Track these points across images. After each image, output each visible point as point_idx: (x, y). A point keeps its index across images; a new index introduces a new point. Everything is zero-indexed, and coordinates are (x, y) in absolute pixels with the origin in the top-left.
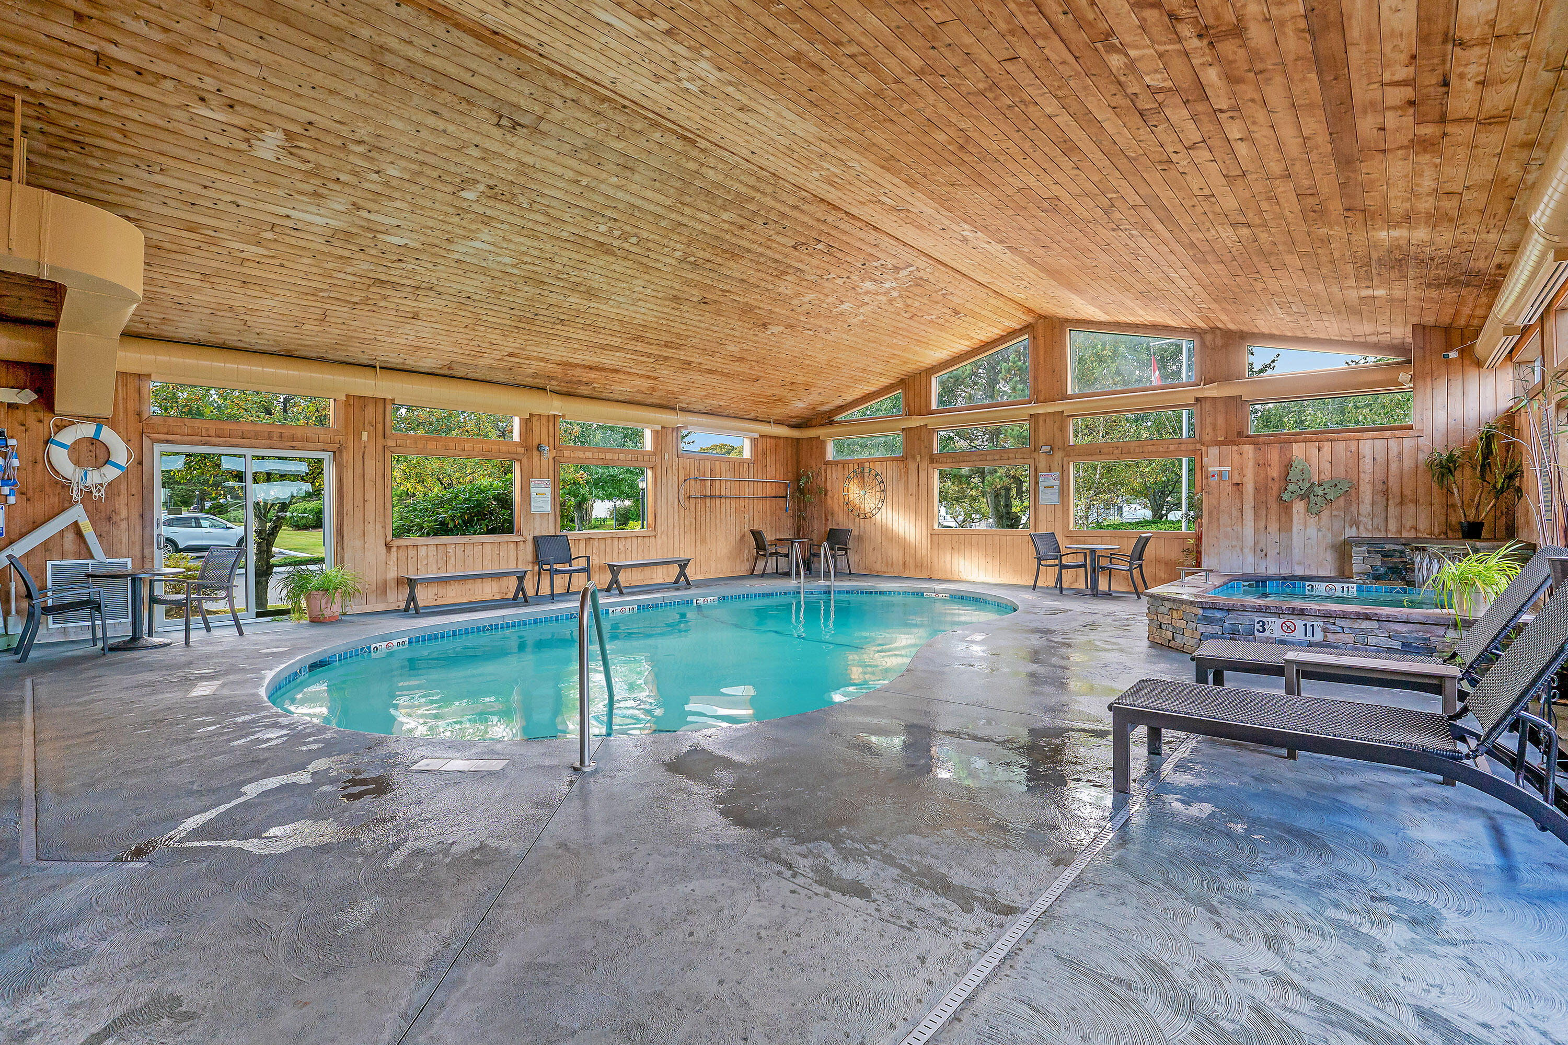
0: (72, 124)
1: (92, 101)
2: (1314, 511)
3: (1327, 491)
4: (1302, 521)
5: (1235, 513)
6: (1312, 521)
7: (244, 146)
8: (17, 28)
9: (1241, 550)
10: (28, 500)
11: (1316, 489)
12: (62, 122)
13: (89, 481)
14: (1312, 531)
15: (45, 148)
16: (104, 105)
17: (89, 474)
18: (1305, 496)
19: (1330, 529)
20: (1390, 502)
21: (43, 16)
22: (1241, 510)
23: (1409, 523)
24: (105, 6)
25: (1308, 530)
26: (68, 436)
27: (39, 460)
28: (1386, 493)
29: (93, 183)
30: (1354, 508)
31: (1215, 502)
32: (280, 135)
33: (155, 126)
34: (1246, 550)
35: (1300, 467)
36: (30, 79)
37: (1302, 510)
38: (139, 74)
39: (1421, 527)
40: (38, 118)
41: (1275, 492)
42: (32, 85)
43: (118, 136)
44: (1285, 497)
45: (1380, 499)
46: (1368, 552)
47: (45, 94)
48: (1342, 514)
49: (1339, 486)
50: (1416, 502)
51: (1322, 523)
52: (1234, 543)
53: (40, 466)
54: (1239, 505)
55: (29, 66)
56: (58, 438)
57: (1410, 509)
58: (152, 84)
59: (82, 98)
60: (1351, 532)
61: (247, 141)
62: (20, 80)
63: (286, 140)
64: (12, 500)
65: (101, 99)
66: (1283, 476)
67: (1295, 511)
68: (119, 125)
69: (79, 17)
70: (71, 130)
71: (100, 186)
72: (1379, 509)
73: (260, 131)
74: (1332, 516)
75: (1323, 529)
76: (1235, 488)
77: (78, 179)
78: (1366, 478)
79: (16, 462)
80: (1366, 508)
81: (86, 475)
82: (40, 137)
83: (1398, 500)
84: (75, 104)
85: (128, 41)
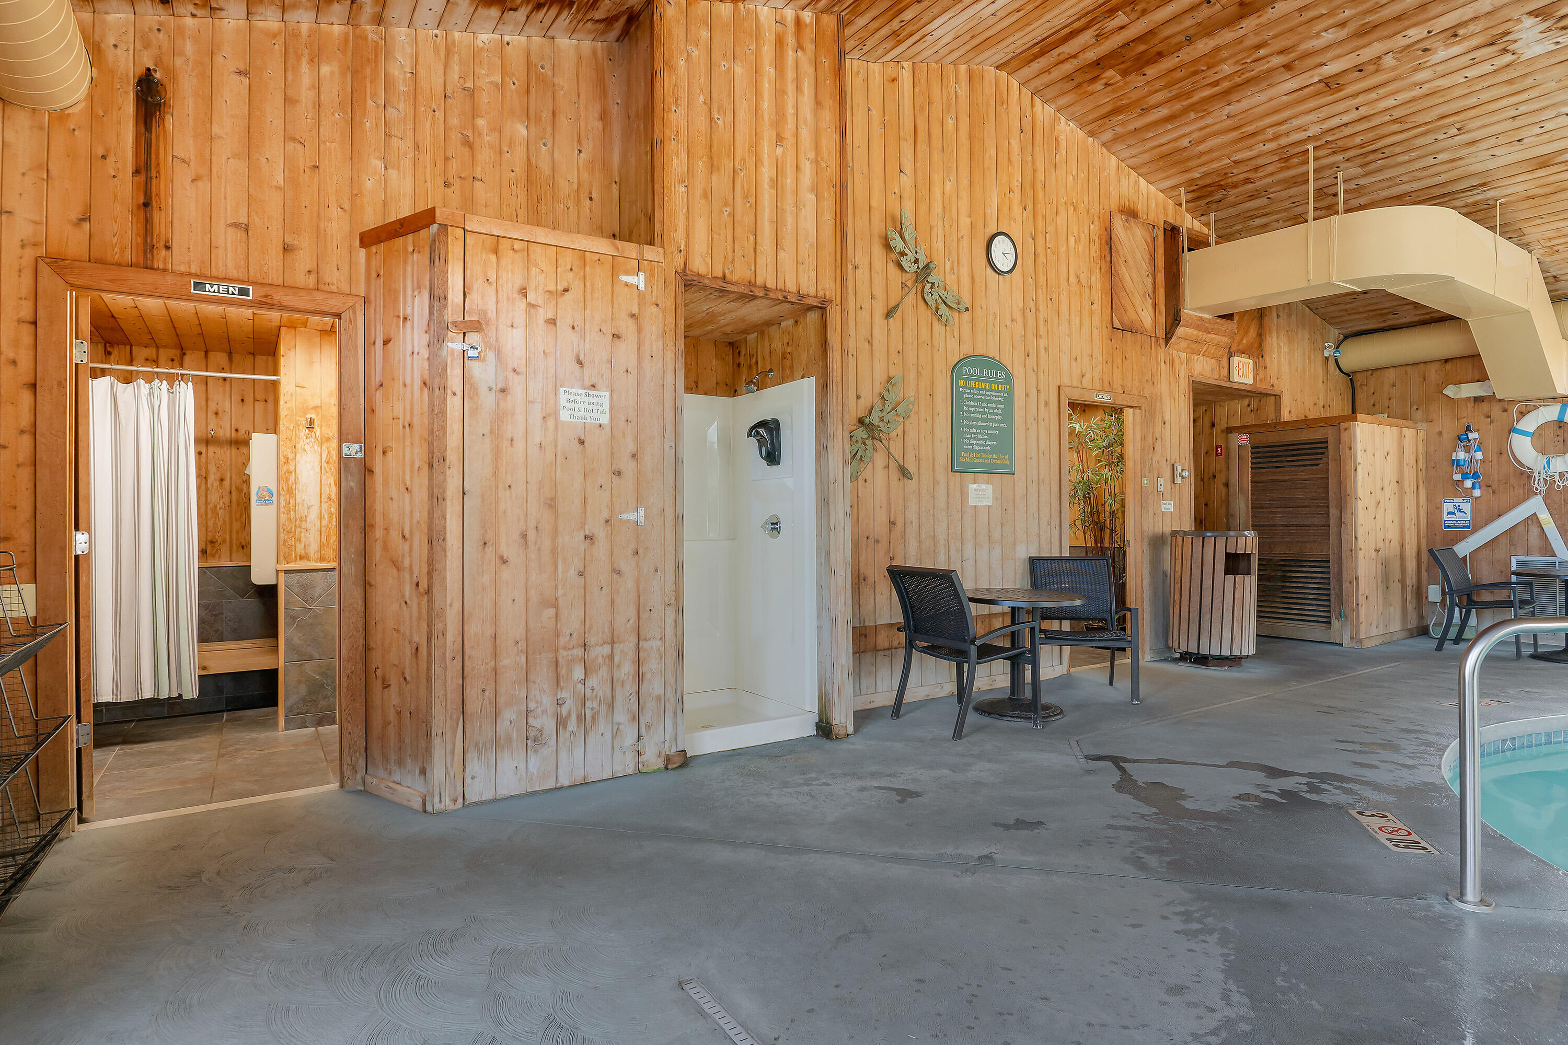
0: (1358, 140)
1: (1354, 115)
7: (1508, 58)
8: (1268, 104)
10: (1494, 492)
12: (1350, 145)
13: (1552, 470)
15: (1360, 171)
16: (1363, 111)
17: (1553, 461)
21: (1271, 86)
24: (1293, 46)
26: (1530, 423)
27: (1503, 452)
29: (1418, 174)
32: (1529, 21)
33: (1413, 100)
36: (1305, 130)
38: (1361, 71)
40: (1334, 153)
42: (1310, 133)
43: (1396, 127)
47: (1323, 133)
53: (1504, 457)
55: (1296, 123)
56: (1521, 426)
58: (1377, 71)
59: (1346, 118)
61: (1505, 51)
62: (1302, 136)
63: (1544, 20)
64: (1477, 493)
65: (1357, 109)
68: (1388, 118)
69: (1288, 67)
70: (1361, 146)
71: (1425, 173)
73: (1507, 33)
77: (1404, 178)
79: (1479, 455)
81: (1548, 463)
82: (1349, 164)
84: (1346, 125)
85: (1330, 55)
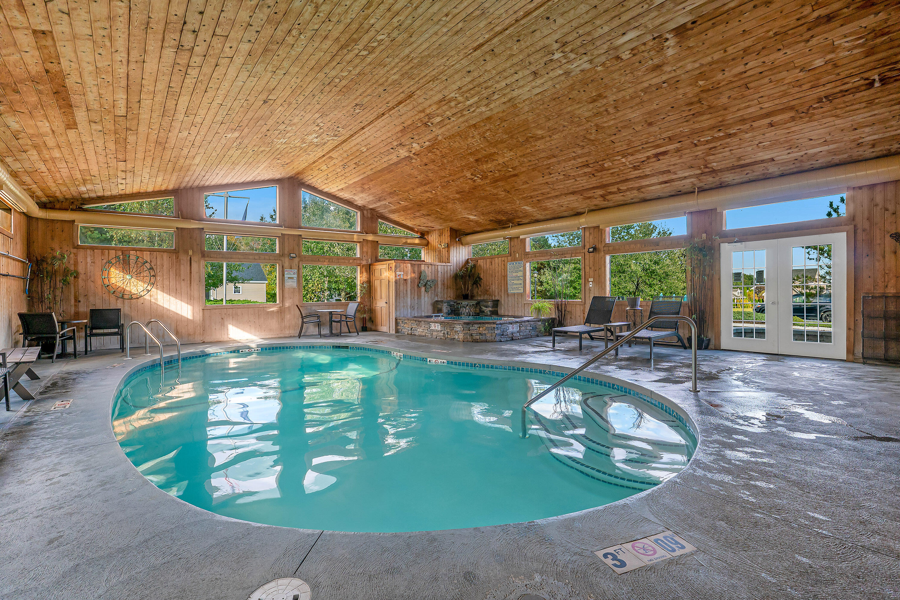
2: (427, 291)
3: (431, 283)
4: (424, 295)
5: (405, 292)
6: (427, 295)
11: (428, 282)
14: (427, 299)
18: (425, 285)
19: (432, 298)
22: (407, 290)
23: (449, 295)
25: (425, 298)
28: (444, 284)
30: (437, 290)
31: (398, 287)
34: (408, 307)
35: (424, 274)
37: (424, 291)
39: (452, 297)
41: (417, 285)
44: (420, 285)
45: (443, 287)
46: (447, 305)
48: (434, 292)
49: (434, 282)
50: (450, 288)
51: (429, 296)
52: (404, 304)
54: (406, 288)
57: (449, 290)
60: (437, 299)
66: (419, 277)
67: (422, 291)
72: (443, 290)
74: (431, 293)
75: (429, 298)
76: (405, 281)
78: (440, 279)
80: (439, 290)
83: (446, 287)
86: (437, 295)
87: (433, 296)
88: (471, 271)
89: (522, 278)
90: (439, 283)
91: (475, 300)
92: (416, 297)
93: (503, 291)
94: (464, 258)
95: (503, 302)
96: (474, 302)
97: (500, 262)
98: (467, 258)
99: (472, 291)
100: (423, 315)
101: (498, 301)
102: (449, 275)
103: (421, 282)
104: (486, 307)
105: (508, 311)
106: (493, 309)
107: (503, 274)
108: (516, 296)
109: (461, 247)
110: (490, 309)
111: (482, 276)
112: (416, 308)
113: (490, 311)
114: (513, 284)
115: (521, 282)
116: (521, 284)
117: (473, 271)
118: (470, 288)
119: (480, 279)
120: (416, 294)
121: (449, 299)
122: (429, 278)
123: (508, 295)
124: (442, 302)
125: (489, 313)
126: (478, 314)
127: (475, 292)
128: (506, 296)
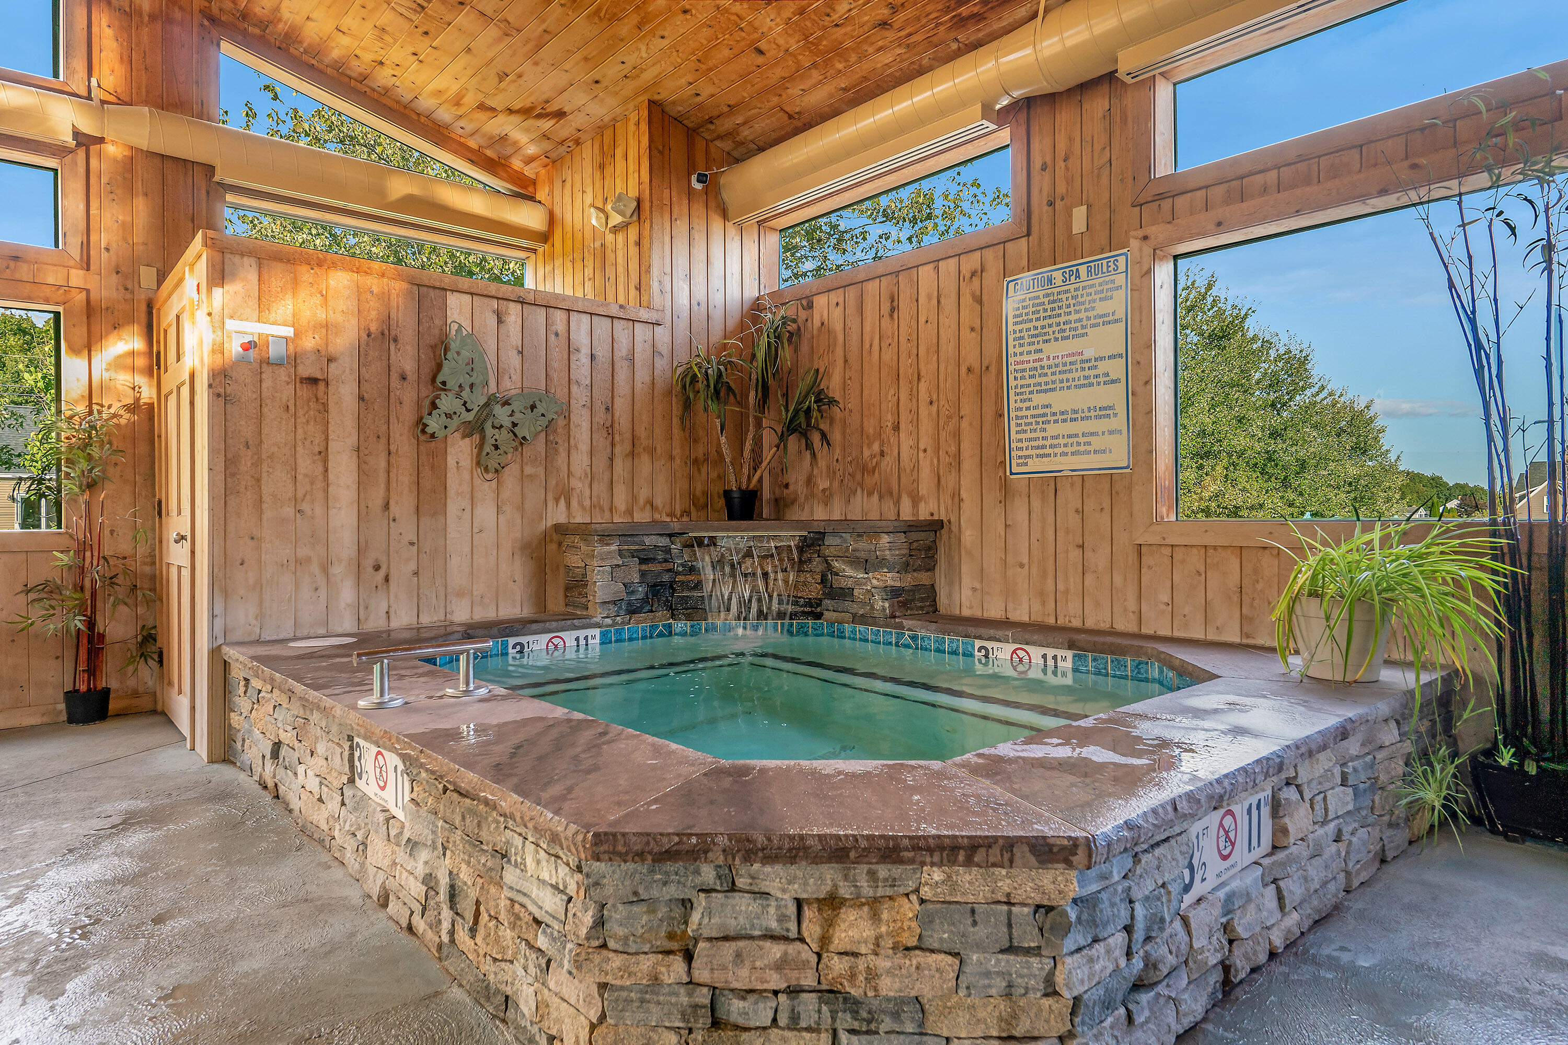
2: (493, 464)
3: (518, 417)
4: (466, 488)
5: (306, 465)
6: (486, 489)
9: (325, 570)
11: (498, 410)
14: (486, 513)
18: (474, 429)
19: (521, 508)
20: (617, 450)
22: (324, 455)
23: (643, 494)
25: (479, 511)
28: (610, 430)
30: (561, 460)
31: (247, 429)
34: (337, 570)
35: (465, 354)
37: (467, 461)
39: (658, 501)
41: (408, 413)
44: (433, 424)
45: (602, 442)
46: (621, 553)
48: (541, 471)
49: (540, 409)
50: (651, 451)
51: (506, 494)
52: (303, 552)
54: (318, 439)
57: (644, 464)
60: (558, 515)
66: (426, 370)
67: (451, 461)
72: (601, 463)
74: (522, 477)
75: (507, 508)
76: (305, 392)
78: (580, 396)
80: (580, 460)
83: (627, 447)
86: (565, 494)
87: (534, 495)
88: (772, 355)
89: (1116, 369)
90: (581, 421)
91: (800, 525)
92: (403, 506)
93: (969, 464)
94: (734, 292)
95: (968, 536)
96: (790, 537)
97: (949, 286)
98: (752, 292)
99: (780, 471)
100: (461, 614)
101: (936, 526)
102: (642, 376)
103: (447, 403)
104: (866, 564)
105: (1009, 592)
106: (908, 580)
107: (971, 357)
108: (1070, 497)
109: (717, 224)
110: (890, 579)
111: (833, 386)
112: (402, 570)
113: (893, 593)
114: (1045, 416)
115: (1115, 396)
116: (1105, 412)
117: (786, 353)
118: (768, 454)
119: (823, 400)
120: (404, 478)
121: (642, 516)
122: (511, 386)
123: (1006, 487)
124: (585, 532)
125: (881, 604)
126: (813, 611)
127: (796, 479)
128: (992, 495)
